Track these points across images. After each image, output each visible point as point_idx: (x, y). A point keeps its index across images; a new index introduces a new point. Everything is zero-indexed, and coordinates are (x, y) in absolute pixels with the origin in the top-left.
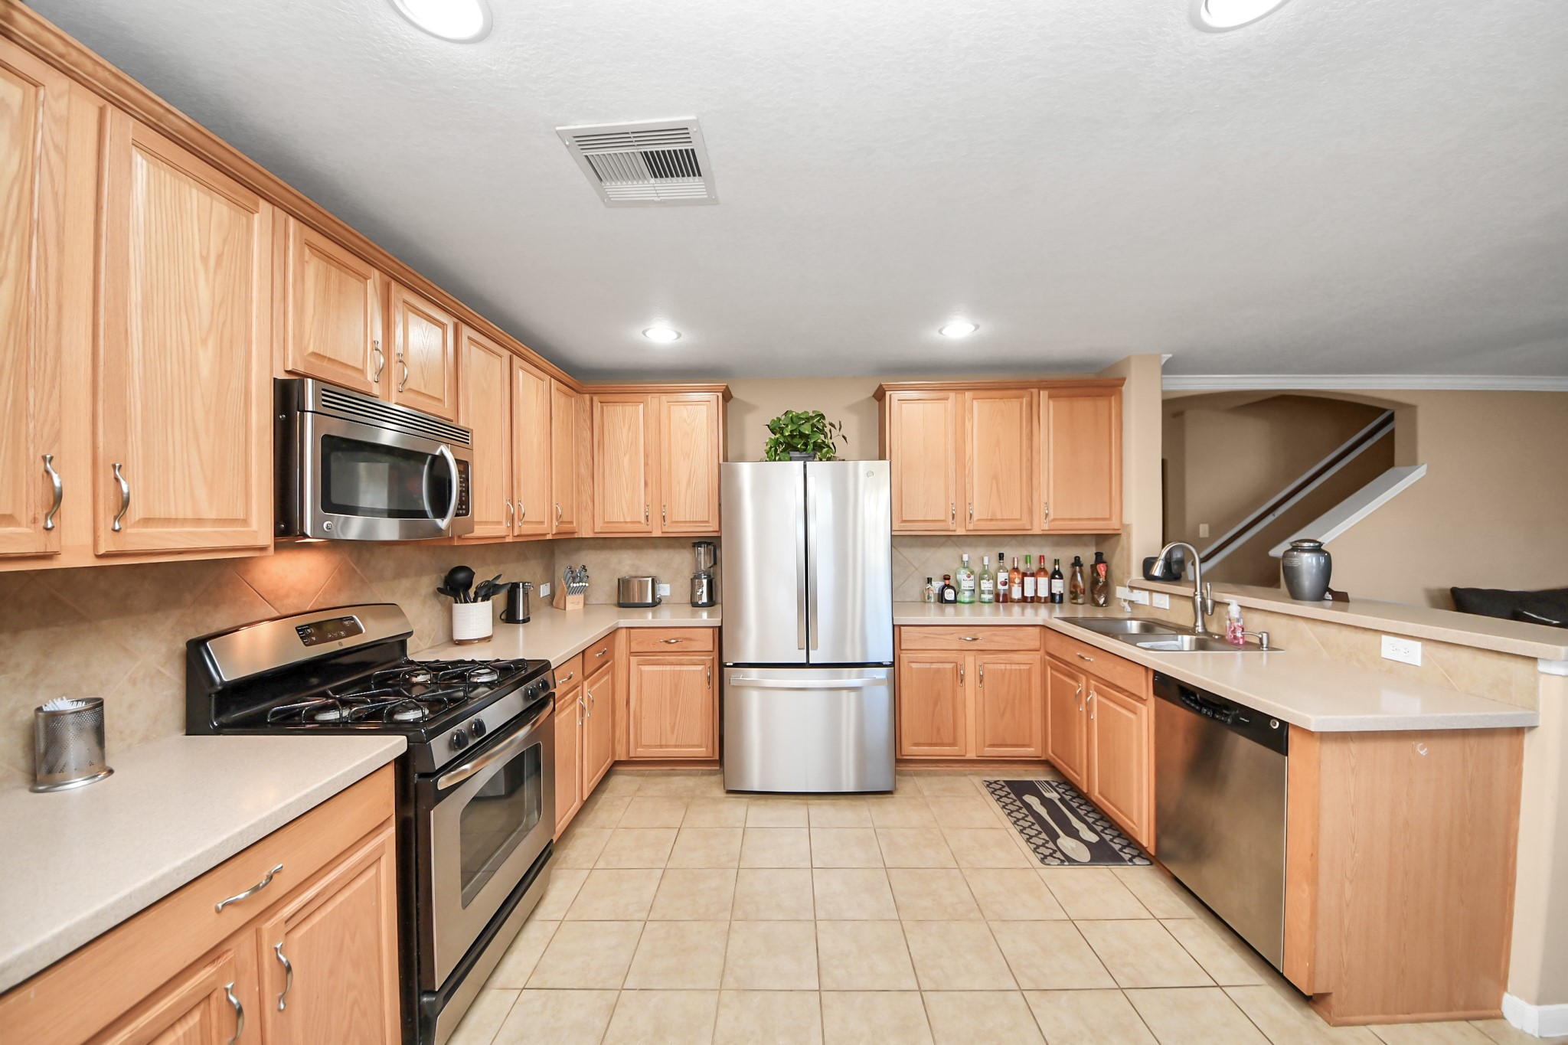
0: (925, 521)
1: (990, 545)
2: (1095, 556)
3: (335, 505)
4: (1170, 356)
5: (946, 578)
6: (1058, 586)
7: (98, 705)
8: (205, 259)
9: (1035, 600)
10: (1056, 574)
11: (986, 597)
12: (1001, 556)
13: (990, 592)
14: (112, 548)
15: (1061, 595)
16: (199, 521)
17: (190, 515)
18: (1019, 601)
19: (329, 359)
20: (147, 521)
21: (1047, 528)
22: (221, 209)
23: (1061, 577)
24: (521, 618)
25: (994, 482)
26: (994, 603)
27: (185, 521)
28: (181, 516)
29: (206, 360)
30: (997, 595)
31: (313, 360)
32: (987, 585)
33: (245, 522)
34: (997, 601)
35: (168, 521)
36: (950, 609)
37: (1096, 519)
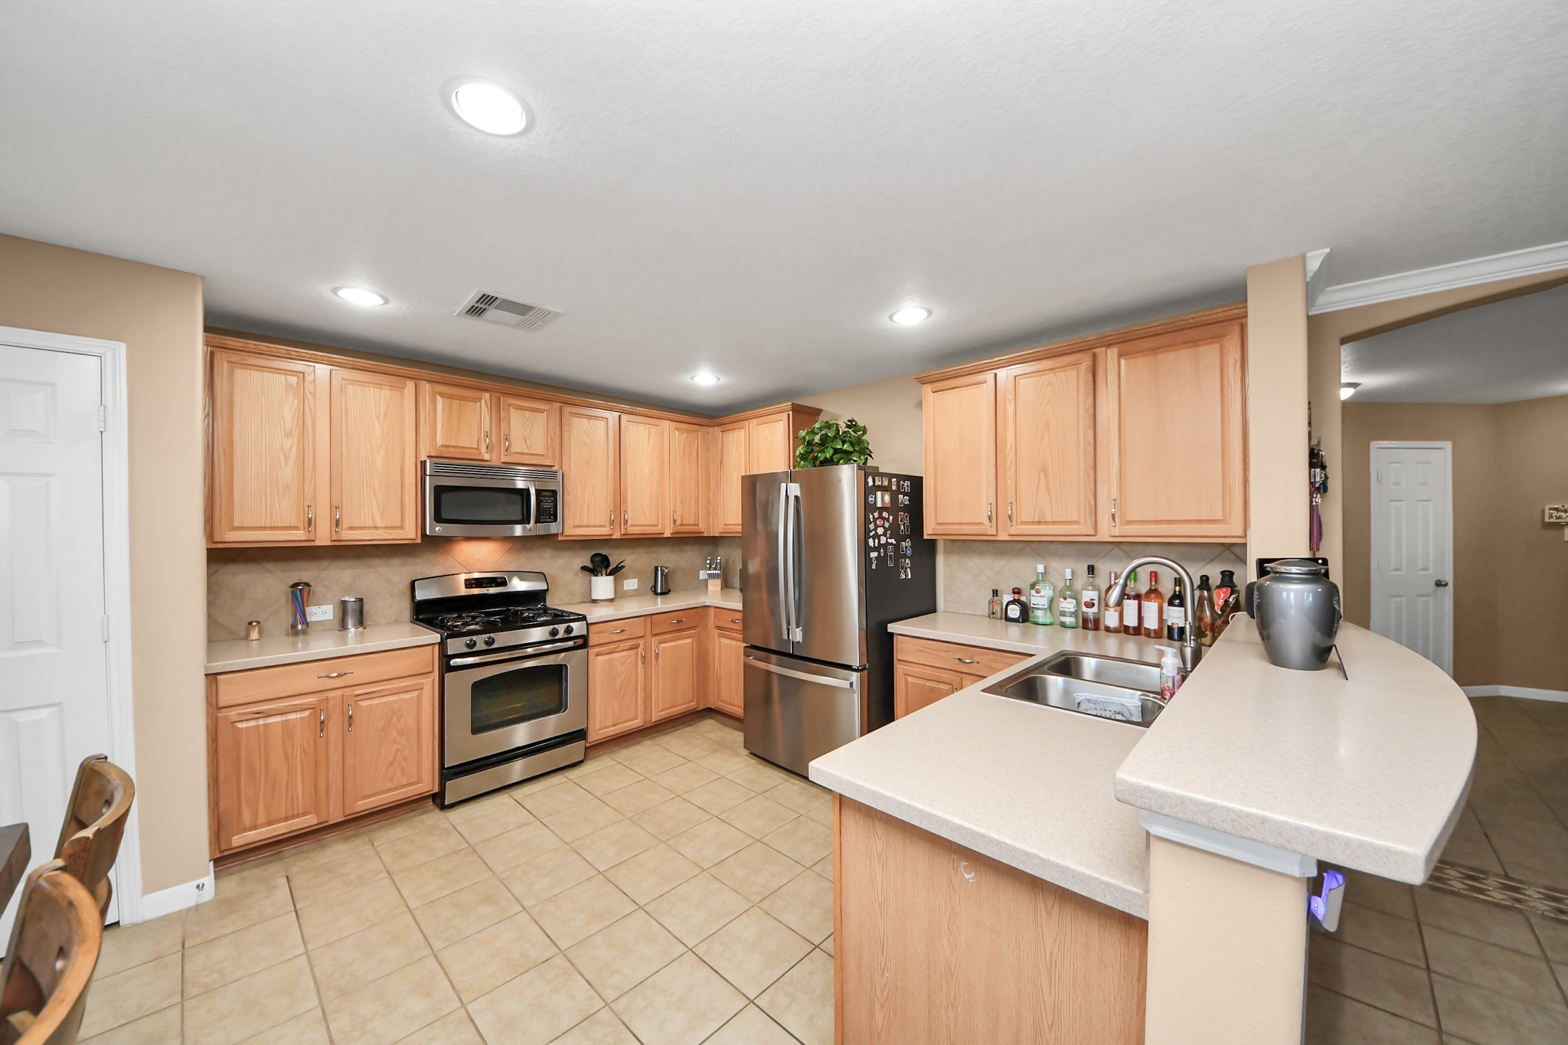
0: (960, 523)
1: (1080, 556)
2: (1220, 576)
3: (445, 519)
4: (1328, 250)
5: (1017, 591)
6: (1176, 617)
7: (361, 600)
8: (378, 417)
9: (1138, 630)
10: (1177, 599)
11: (1069, 620)
12: (1091, 570)
13: (1072, 614)
14: (335, 539)
15: (1182, 630)
16: (376, 528)
17: (371, 525)
18: (1116, 631)
19: (453, 446)
20: (352, 528)
21: (1117, 534)
22: (386, 392)
23: (1182, 604)
24: (659, 591)
25: (1042, 474)
26: (1081, 630)
27: (369, 528)
28: (367, 525)
29: (379, 461)
30: (1085, 621)
31: (442, 449)
32: (1069, 605)
33: (401, 527)
34: (1085, 627)
35: (361, 528)
36: (1015, 630)
37: (1199, 521)
